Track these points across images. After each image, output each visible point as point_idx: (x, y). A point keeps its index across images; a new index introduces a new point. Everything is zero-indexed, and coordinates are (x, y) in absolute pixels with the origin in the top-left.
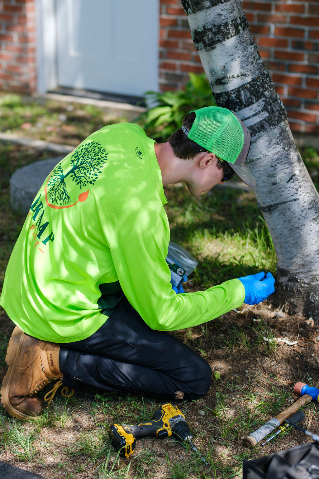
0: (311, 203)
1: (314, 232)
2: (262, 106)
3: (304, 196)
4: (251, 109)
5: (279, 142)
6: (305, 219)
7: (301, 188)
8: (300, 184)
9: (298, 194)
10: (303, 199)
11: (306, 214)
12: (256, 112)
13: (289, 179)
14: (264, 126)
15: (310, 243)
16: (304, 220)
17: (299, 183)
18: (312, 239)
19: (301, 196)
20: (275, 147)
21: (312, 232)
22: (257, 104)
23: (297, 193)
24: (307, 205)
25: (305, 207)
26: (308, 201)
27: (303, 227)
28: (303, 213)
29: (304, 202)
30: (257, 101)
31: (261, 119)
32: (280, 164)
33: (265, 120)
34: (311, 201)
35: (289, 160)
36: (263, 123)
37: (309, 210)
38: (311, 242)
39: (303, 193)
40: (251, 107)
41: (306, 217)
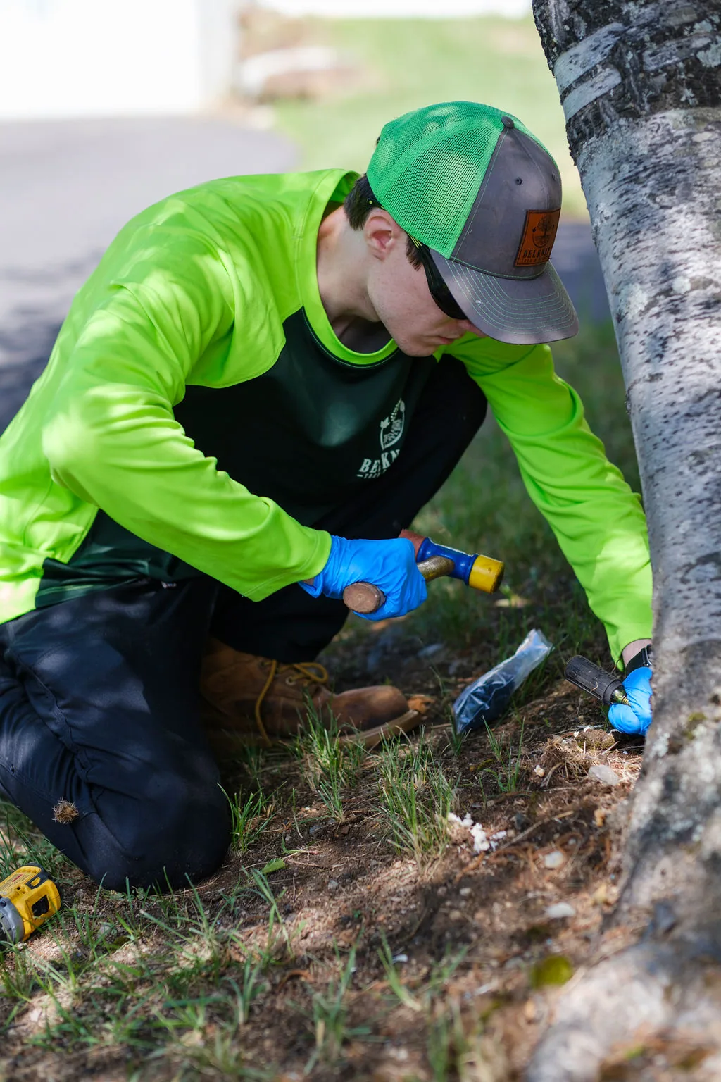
0: (701, 398)
1: (686, 498)
2: (607, 50)
3: (685, 368)
4: (574, 61)
5: (643, 175)
6: (668, 448)
7: (678, 339)
8: (678, 324)
9: (665, 360)
10: (677, 379)
11: (675, 432)
12: (587, 68)
13: (646, 303)
14: (604, 116)
15: (669, 538)
16: (666, 452)
17: (677, 320)
18: (675, 524)
19: (674, 368)
20: (627, 192)
21: (680, 497)
22: (589, 42)
23: (661, 356)
24: (687, 401)
25: (677, 408)
26: (693, 390)
27: (661, 475)
28: (665, 425)
29: (677, 388)
30: (589, 32)
31: (599, 93)
32: (632, 248)
33: (606, 95)
34: (704, 391)
35: (663, 238)
36: (603, 105)
37: (686, 421)
38: (673, 535)
39: (683, 358)
40: (572, 52)
41: (672, 442)
